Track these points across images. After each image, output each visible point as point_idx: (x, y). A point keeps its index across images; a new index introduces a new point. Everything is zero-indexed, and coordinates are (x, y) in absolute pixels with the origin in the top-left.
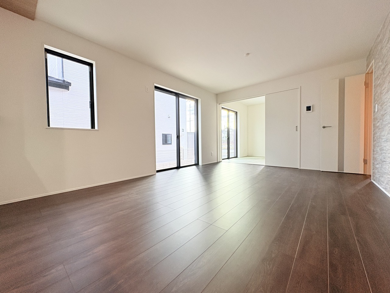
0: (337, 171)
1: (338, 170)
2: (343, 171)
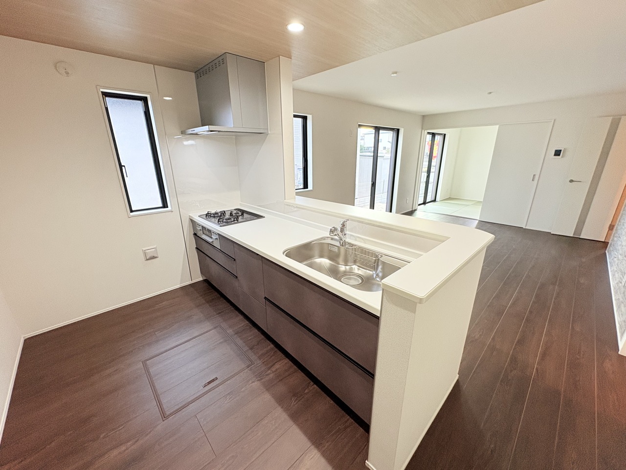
0: (572, 236)
1: (573, 234)
2: (580, 235)
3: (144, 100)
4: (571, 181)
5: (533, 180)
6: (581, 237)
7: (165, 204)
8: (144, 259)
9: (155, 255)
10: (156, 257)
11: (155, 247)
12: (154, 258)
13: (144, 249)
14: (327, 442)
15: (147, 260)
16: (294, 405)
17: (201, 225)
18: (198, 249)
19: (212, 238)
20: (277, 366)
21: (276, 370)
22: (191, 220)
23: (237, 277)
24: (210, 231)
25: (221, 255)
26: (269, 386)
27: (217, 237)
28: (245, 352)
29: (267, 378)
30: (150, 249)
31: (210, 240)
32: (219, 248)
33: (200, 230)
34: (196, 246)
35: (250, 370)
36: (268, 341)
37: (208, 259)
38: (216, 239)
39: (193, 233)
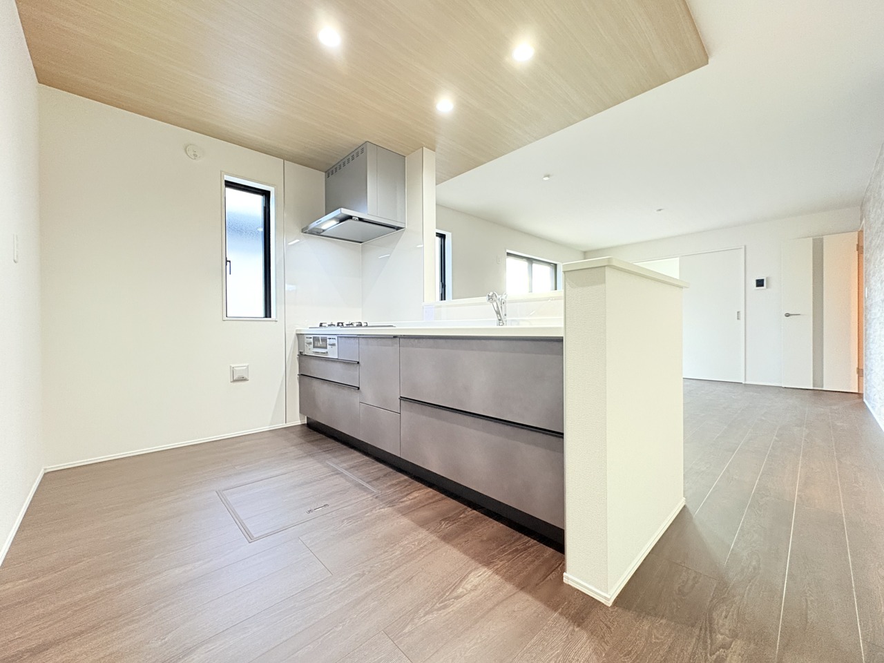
0: (812, 388)
1: (814, 386)
2: (822, 387)
3: (266, 194)
4: (788, 315)
5: (738, 319)
6: (824, 389)
7: (268, 313)
8: (229, 379)
9: (246, 376)
10: (246, 380)
11: (247, 365)
12: (243, 379)
13: (233, 366)
14: (501, 561)
15: (234, 381)
16: (446, 527)
17: (312, 336)
18: (302, 375)
19: (326, 348)
20: (416, 494)
21: (415, 498)
22: (298, 335)
23: (359, 388)
24: (324, 340)
25: (338, 366)
26: (406, 512)
27: (335, 342)
28: (368, 483)
29: (402, 505)
30: (240, 367)
31: (324, 351)
32: (337, 357)
33: (310, 343)
34: (300, 371)
35: (377, 498)
36: (400, 474)
37: (315, 382)
38: (334, 345)
39: (297, 353)
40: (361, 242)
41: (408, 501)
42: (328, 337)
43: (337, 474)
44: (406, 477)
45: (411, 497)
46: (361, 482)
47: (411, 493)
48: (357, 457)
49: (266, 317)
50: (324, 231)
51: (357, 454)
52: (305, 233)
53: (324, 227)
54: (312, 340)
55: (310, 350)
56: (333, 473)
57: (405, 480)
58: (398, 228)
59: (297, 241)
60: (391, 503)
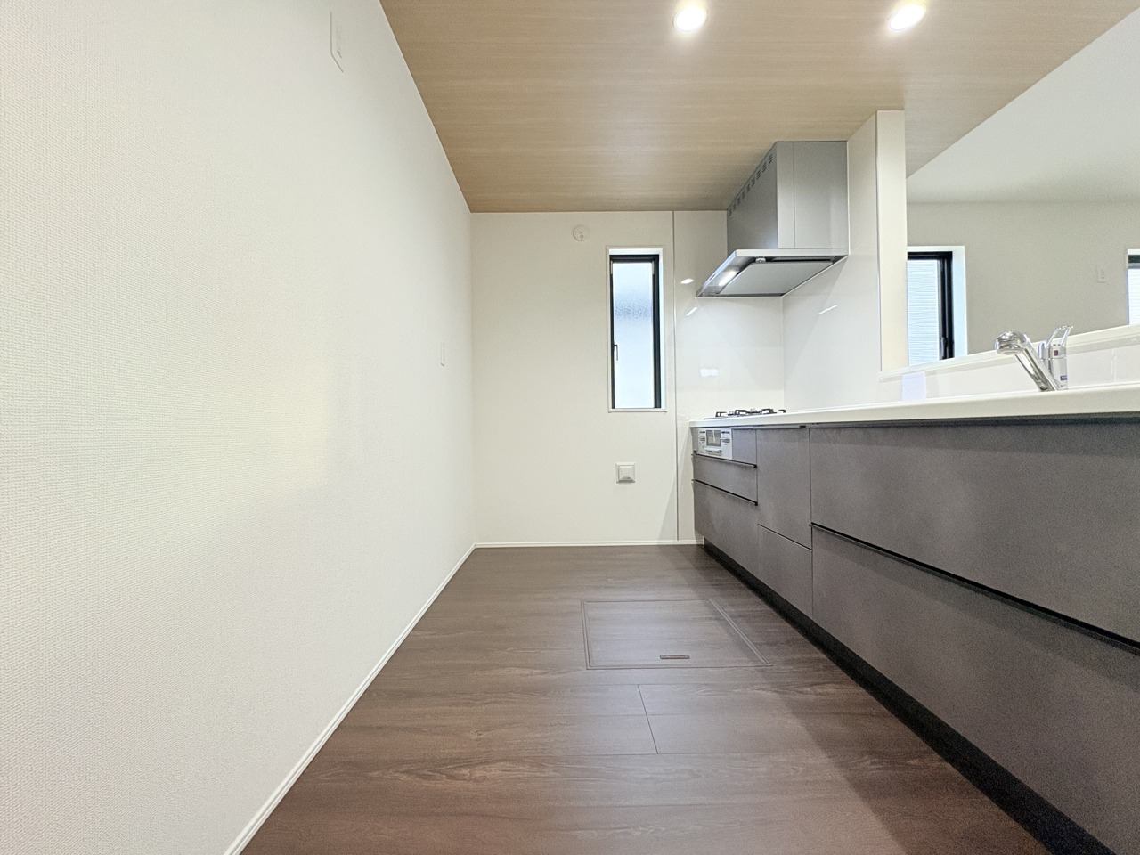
3: (654, 259)
7: (658, 404)
8: (616, 480)
9: (632, 477)
10: (631, 481)
11: (633, 463)
12: (628, 480)
13: (619, 464)
15: (620, 481)
16: (871, 769)
17: (705, 430)
18: (697, 482)
19: (720, 445)
20: (830, 689)
21: (828, 694)
22: (692, 428)
23: (756, 504)
24: (718, 434)
25: (732, 470)
26: (801, 710)
27: (729, 436)
28: (755, 644)
29: (798, 697)
30: (626, 466)
31: (717, 449)
32: (731, 458)
33: (703, 439)
34: (695, 475)
35: (763, 671)
36: (815, 648)
37: (710, 491)
38: (727, 441)
39: (692, 452)
40: (782, 295)
41: (810, 694)
42: (722, 430)
43: (717, 619)
44: (823, 656)
45: (820, 691)
46: (746, 640)
47: (824, 683)
48: (756, 605)
49: (656, 407)
50: (724, 287)
51: (757, 599)
52: (701, 296)
53: (722, 283)
54: (705, 435)
55: (705, 449)
56: (714, 616)
57: (819, 660)
58: (838, 258)
59: (695, 308)
60: (782, 688)
